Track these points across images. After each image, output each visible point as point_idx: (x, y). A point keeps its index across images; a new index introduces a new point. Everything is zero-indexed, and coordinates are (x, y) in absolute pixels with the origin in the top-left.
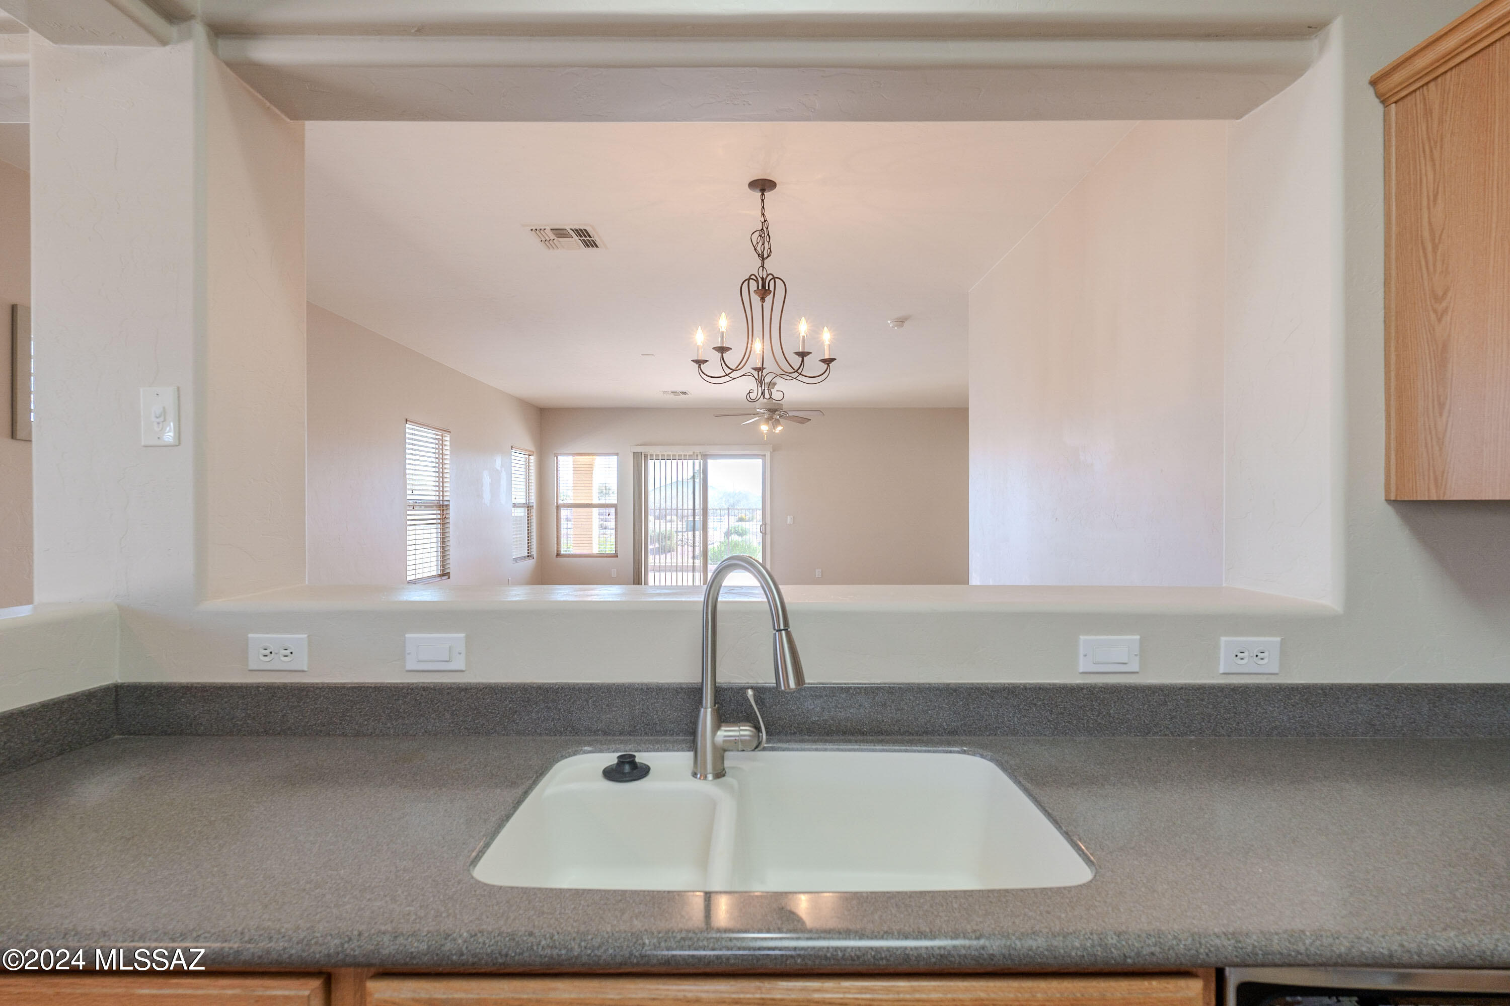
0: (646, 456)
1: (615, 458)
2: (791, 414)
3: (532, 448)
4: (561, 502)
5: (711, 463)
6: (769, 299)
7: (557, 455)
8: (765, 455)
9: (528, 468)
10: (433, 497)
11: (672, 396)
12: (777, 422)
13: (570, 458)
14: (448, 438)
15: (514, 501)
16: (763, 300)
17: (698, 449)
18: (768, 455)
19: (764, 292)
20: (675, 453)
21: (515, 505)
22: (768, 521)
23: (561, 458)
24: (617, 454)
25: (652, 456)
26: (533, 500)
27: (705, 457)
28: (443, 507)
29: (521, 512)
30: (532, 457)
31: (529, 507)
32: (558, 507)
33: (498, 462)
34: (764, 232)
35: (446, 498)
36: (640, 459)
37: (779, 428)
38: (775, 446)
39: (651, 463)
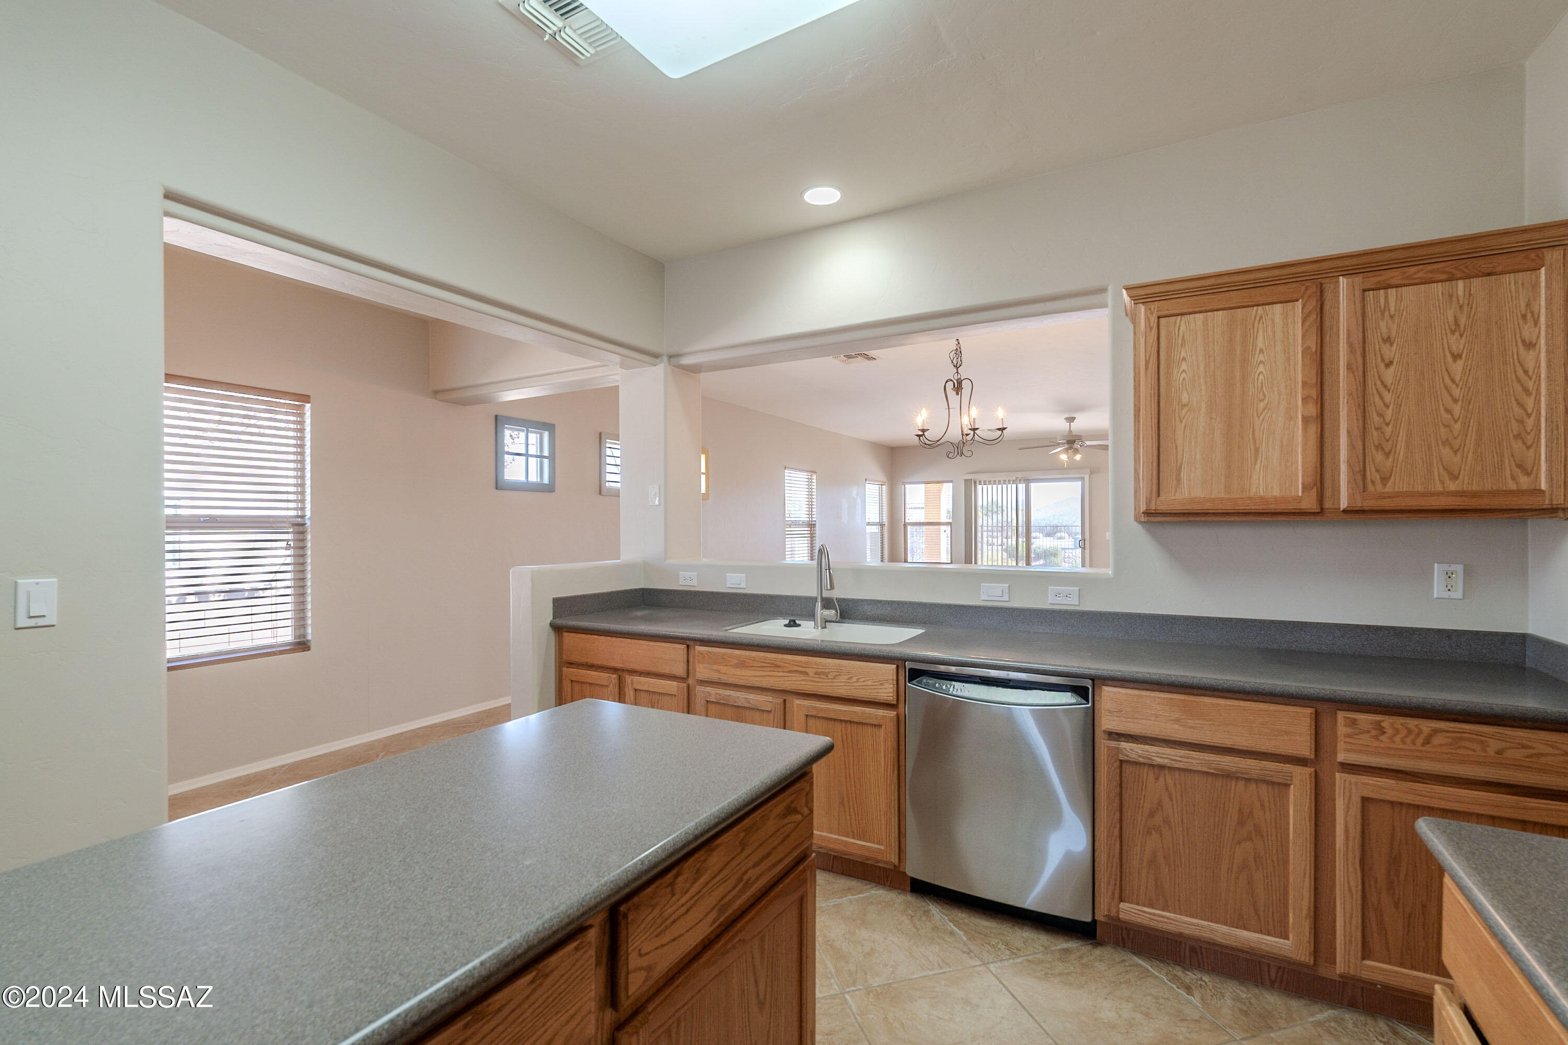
0: (975, 483)
1: (951, 485)
2: (1088, 443)
3: (882, 478)
4: (907, 521)
5: (1033, 485)
7: (904, 484)
8: (1083, 478)
9: (881, 495)
10: (804, 517)
11: (990, 433)
12: (1076, 451)
13: (923, 486)
14: (814, 477)
15: (867, 521)
16: (958, 394)
17: (1020, 475)
18: (1087, 477)
19: (958, 388)
20: (999, 479)
21: (869, 524)
22: (1087, 537)
23: (907, 486)
24: (951, 482)
25: (980, 482)
26: (885, 520)
27: (1027, 481)
28: (811, 525)
29: (876, 529)
30: (884, 487)
31: (882, 525)
32: (905, 525)
33: (854, 491)
34: (958, 352)
35: (814, 519)
36: (970, 486)
37: (1078, 457)
38: (1093, 470)
39: (979, 487)
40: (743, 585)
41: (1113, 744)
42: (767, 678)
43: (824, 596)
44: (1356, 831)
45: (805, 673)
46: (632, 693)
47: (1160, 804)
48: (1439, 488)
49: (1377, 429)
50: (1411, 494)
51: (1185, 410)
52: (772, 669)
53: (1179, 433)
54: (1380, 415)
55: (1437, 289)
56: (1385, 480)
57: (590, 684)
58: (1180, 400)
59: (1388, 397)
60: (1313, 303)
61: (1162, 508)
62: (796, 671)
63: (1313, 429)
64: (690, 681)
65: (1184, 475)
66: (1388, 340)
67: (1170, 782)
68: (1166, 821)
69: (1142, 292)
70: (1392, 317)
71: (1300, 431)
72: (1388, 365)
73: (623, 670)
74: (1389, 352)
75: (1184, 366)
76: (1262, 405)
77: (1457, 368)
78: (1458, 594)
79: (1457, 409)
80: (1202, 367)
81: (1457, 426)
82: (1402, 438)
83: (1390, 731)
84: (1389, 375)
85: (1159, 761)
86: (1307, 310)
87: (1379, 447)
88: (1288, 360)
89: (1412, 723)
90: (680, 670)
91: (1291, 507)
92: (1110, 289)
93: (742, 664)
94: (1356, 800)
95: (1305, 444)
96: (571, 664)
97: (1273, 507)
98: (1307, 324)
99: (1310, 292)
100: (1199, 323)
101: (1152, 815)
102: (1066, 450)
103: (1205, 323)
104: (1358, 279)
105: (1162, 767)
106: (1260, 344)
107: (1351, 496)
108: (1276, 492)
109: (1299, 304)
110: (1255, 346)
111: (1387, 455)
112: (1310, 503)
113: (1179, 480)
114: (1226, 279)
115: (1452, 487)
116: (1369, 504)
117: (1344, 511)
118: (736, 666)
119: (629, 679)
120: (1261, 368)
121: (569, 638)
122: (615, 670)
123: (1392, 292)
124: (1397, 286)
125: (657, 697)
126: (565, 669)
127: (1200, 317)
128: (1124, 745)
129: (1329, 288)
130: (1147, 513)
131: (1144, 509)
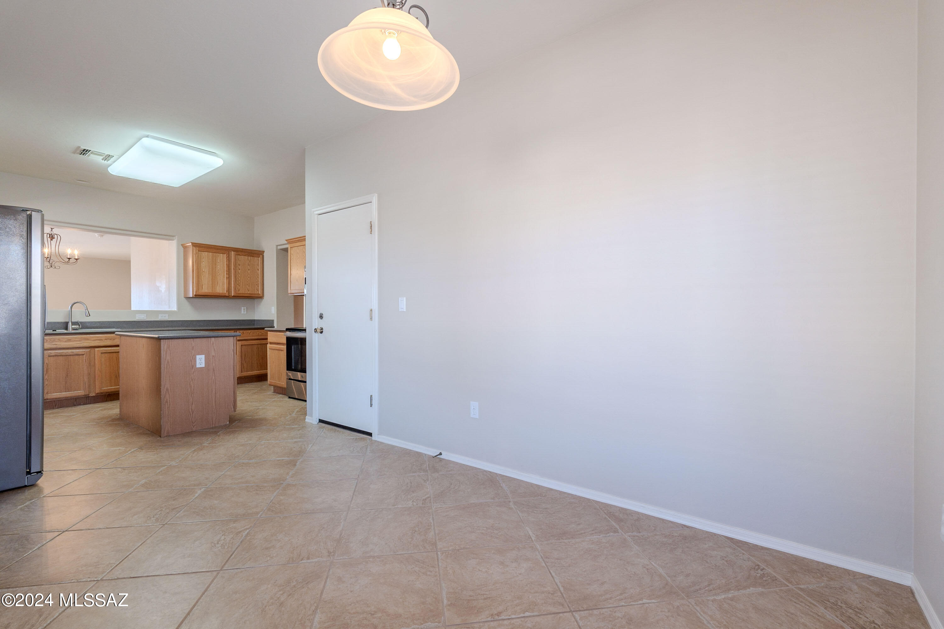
19: (51, 238)
42: (83, 344)
43: (72, 321)
44: (240, 351)
45: (102, 340)
48: (246, 293)
49: (238, 281)
50: (243, 294)
51: (204, 272)
52: (85, 340)
53: (202, 277)
54: (238, 279)
55: (246, 257)
56: (239, 291)
58: (202, 270)
59: (239, 275)
60: (228, 255)
61: (199, 294)
62: (97, 340)
63: (228, 280)
65: (203, 287)
66: (239, 265)
69: (195, 244)
70: (240, 261)
71: (226, 280)
72: (239, 269)
74: (240, 267)
75: (203, 263)
76: (218, 274)
77: (249, 272)
78: (245, 313)
79: (249, 279)
80: (207, 264)
81: (249, 282)
82: (241, 283)
83: (245, 333)
84: (239, 271)
86: (227, 256)
87: (238, 284)
88: (223, 265)
89: (248, 331)
91: (224, 295)
92: (176, 237)
93: (69, 340)
94: (240, 345)
95: (226, 282)
97: (221, 295)
98: (227, 259)
99: (227, 253)
103: (208, 254)
104: (235, 253)
106: (218, 261)
107: (234, 293)
108: (221, 292)
109: (225, 255)
110: (217, 261)
111: (239, 286)
112: (227, 295)
113: (202, 288)
114: (213, 246)
115: (248, 293)
116: (237, 295)
117: (233, 296)
118: (66, 341)
120: (218, 266)
123: (240, 256)
124: (241, 255)
127: (207, 253)
129: (230, 253)
130: (195, 295)
131: (195, 294)
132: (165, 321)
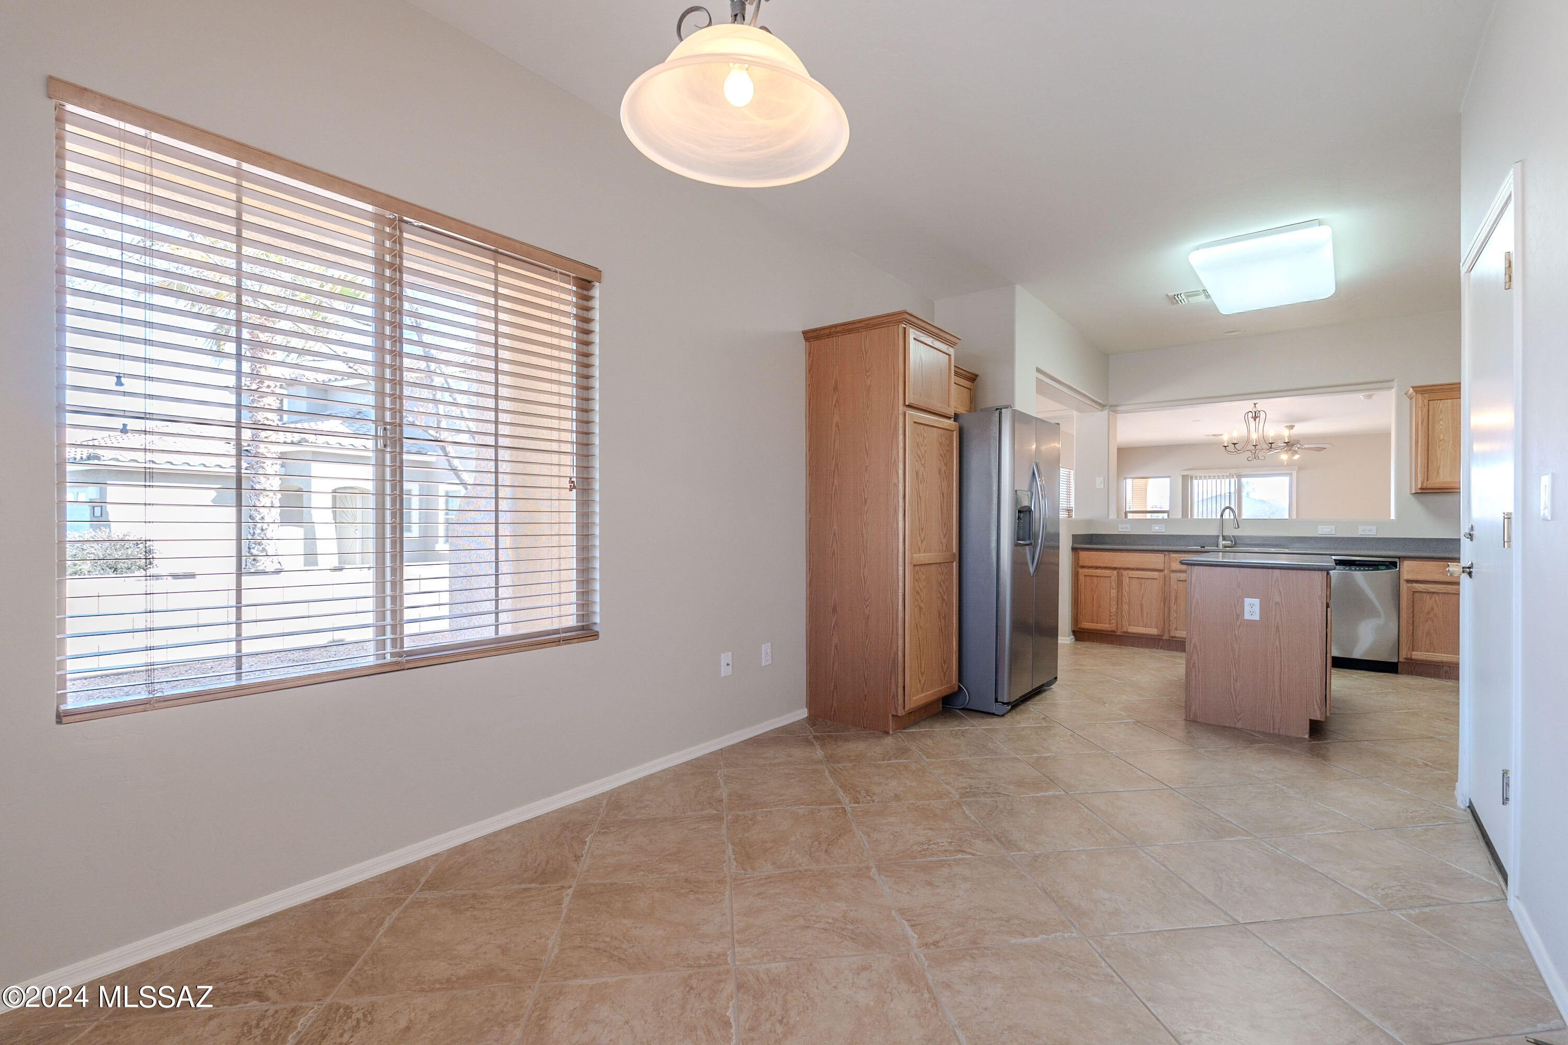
0: (1192, 478)
1: (1169, 479)
2: (1306, 446)
4: (1127, 510)
5: (1244, 480)
6: (1257, 419)
7: (1125, 478)
8: (1291, 474)
11: (1213, 437)
12: (1295, 452)
16: (1255, 420)
17: (1233, 471)
18: (1294, 473)
19: (1255, 418)
20: (1215, 474)
23: (1128, 481)
24: (1169, 477)
25: (1196, 477)
27: (1239, 476)
32: (1125, 513)
36: (1186, 480)
37: (1296, 457)
38: (1301, 468)
39: (1195, 482)
40: (1164, 531)
41: (1409, 585)
46: (1128, 579)
47: (1432, 609)
51: (1442, 442)
53: (1438, 452)
57: (1097, 576)
58: (1439, 437)
61: (1430, 486)
64: (1166, 572)
67: (1437, 599)
68: (1435, 616)
69: (1421, 389)
73: (1120, 568)
75: (1442, 423)
80: (1450, 423)
85: (1432, 590)
90: (1161, 567)
92: (1395, 381)
96: (1083, 567)
100: (1450, 404)
101: (1428, 613)
102: (1287, 451)
105: (1433, 593)
113: (1438, 473)
119: (1125, 573)
121: (1083, 554)
122: (1115, 569)
125: (1144, 580)
126: (1081, 570)
128: (1415, 585)
130: (1421, 489)
131: (1419, 486)
132: (1369, 538)
